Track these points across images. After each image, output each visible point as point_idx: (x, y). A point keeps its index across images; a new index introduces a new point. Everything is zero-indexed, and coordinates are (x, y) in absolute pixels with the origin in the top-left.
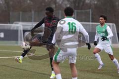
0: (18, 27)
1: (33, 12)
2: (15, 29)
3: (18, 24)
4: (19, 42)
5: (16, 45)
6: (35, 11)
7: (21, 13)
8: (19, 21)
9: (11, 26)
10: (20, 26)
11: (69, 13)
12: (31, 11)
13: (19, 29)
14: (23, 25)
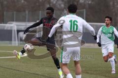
0: (12, 27)
1: (27, 12)
2: (9, 29)
3: (12, 24)
4: (13, 42)
5: (10, 45)
6: (29, 11)
7: (15, 12)
8: (13, 21)
9: (5, 26)
10: (14, 26)
11: (72, 10)
12: (25, 11)
13: (13, 29)
14: (17, 25)
